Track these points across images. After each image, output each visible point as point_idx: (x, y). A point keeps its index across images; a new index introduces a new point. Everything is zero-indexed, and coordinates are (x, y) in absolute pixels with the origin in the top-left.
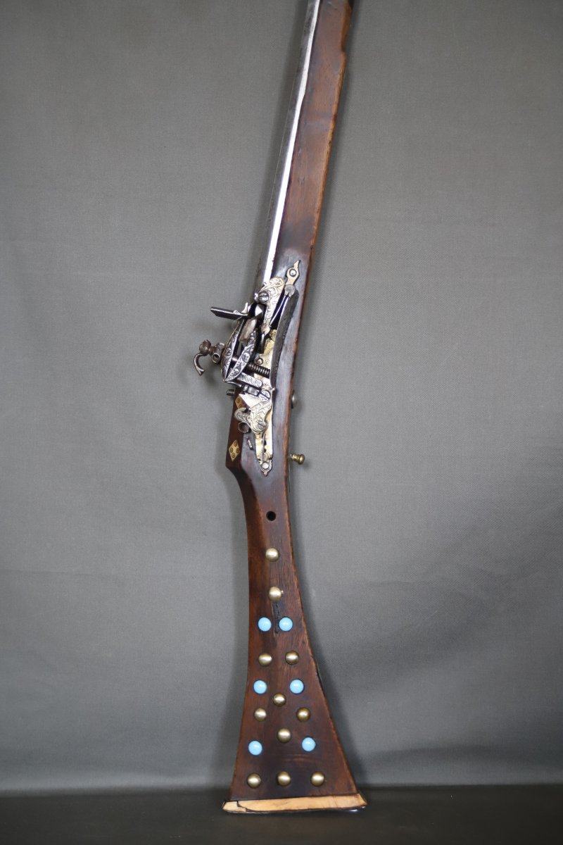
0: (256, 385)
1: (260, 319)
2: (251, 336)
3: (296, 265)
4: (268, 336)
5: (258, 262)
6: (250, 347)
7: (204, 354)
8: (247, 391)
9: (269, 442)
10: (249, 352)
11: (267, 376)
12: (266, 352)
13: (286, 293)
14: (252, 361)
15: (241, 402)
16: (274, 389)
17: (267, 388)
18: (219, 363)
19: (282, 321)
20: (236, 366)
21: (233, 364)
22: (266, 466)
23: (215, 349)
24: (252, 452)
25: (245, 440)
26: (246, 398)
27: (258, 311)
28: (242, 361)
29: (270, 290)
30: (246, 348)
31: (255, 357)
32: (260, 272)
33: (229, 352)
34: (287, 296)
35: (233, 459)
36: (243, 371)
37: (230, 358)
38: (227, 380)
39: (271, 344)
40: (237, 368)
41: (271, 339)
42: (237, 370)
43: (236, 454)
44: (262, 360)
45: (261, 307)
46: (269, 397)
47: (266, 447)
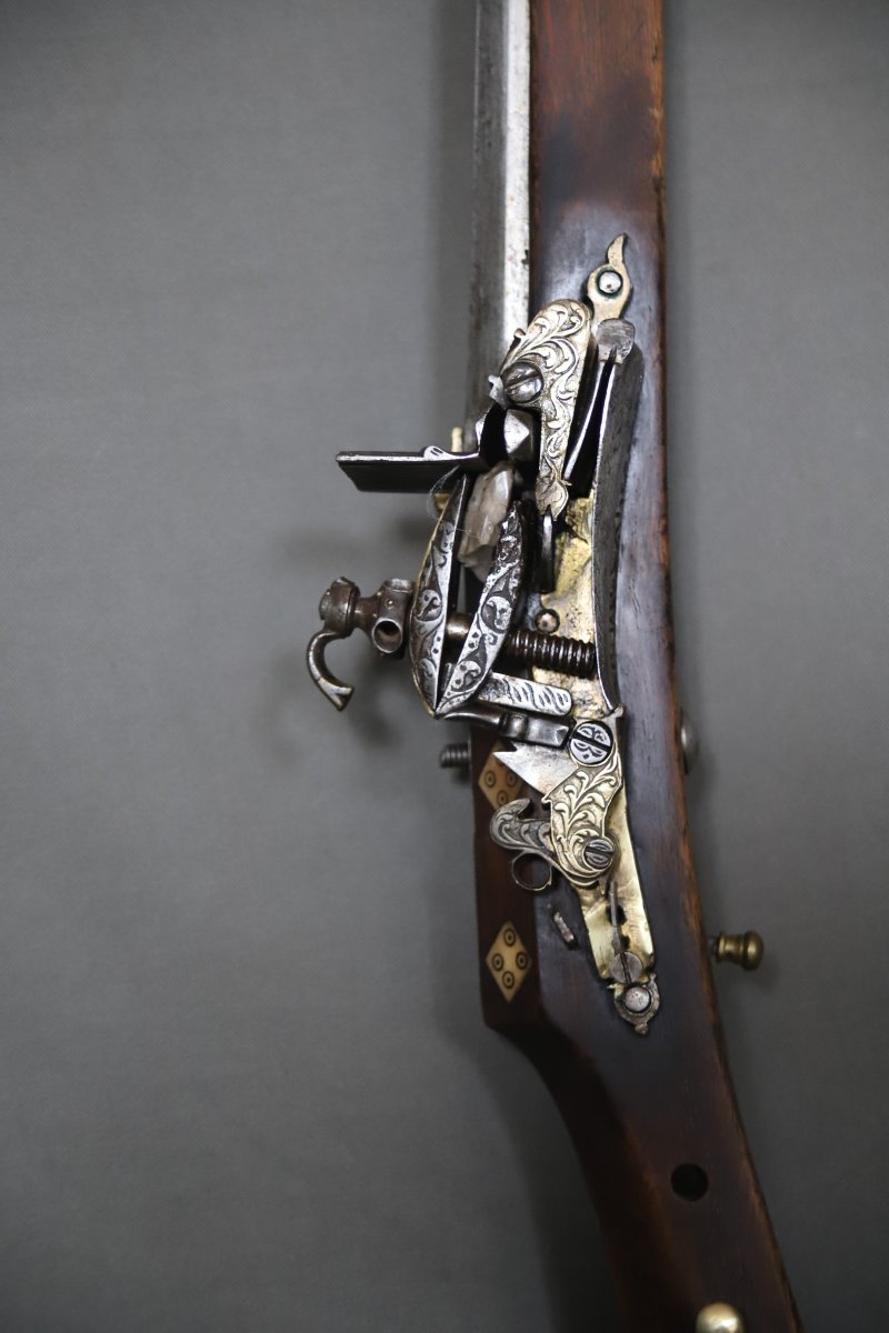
0: (550, 708)
1: (527, 464)
2: (503, 533)
3: (615, 253)
4: (563, 527)
5: (473, 279)
6: (501, 578)
7: (339, 629)
8: (523, 739)
9: (636, 909)
10: (504, 594)
11: (585, 672)
12: (563, 581)
13: (604, 353)
14: (517, 624)
15: (501, 783)
16: (619, 712)
17: (588, 712)
18: (400, 653)
19: (604, 461)
20: (466, 651)
21: (453, 646)
22: (639, 999)
23: (377, 604)
24: (578, 956)
25: (540, 917)
26: (521, 761)
27: (515, 433)
28: (485, 629)
29: (543, 352)
30: (491, 580)
31: (525, 610)
32: (486, 310)
33: (432, 605)
34: (610, 363)
35: (508, 994)
36: (497, 667)
37: (439, 627)
38: (444, 708)
39: (579, 553)
40: (471, 657)
41: (574, 535)
42: (472, 665)
43: (519, 975)
44: (553, 614)
45: (522, 420)
46: (607, 742)
47: (625, 930)
